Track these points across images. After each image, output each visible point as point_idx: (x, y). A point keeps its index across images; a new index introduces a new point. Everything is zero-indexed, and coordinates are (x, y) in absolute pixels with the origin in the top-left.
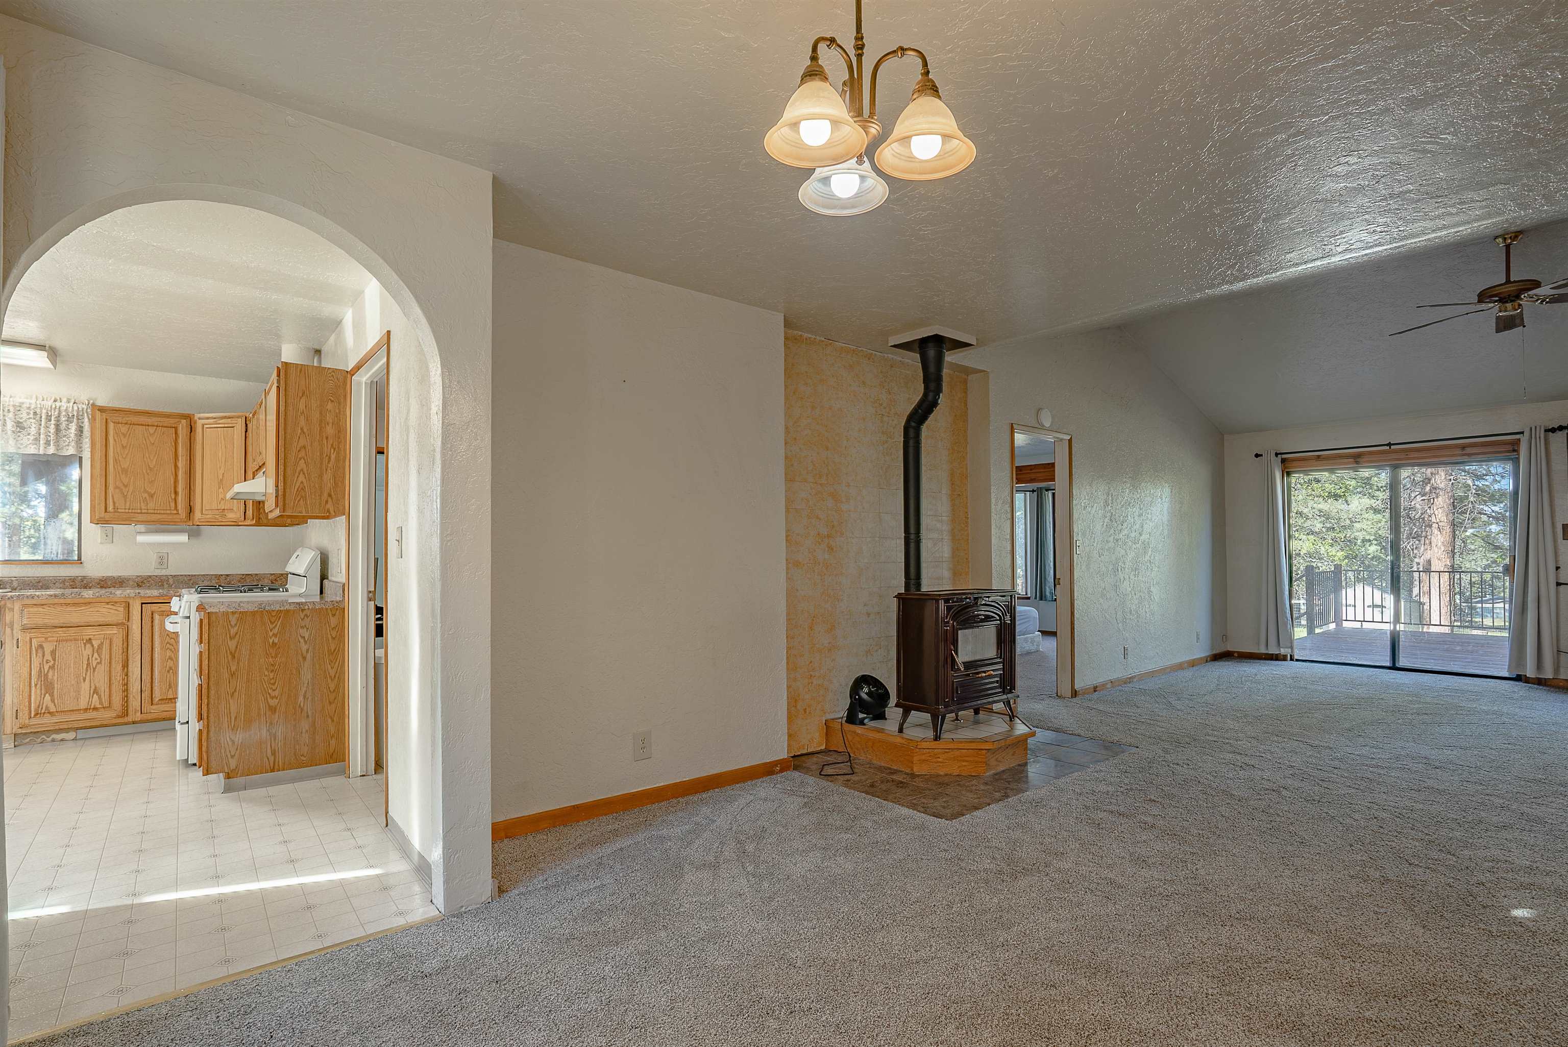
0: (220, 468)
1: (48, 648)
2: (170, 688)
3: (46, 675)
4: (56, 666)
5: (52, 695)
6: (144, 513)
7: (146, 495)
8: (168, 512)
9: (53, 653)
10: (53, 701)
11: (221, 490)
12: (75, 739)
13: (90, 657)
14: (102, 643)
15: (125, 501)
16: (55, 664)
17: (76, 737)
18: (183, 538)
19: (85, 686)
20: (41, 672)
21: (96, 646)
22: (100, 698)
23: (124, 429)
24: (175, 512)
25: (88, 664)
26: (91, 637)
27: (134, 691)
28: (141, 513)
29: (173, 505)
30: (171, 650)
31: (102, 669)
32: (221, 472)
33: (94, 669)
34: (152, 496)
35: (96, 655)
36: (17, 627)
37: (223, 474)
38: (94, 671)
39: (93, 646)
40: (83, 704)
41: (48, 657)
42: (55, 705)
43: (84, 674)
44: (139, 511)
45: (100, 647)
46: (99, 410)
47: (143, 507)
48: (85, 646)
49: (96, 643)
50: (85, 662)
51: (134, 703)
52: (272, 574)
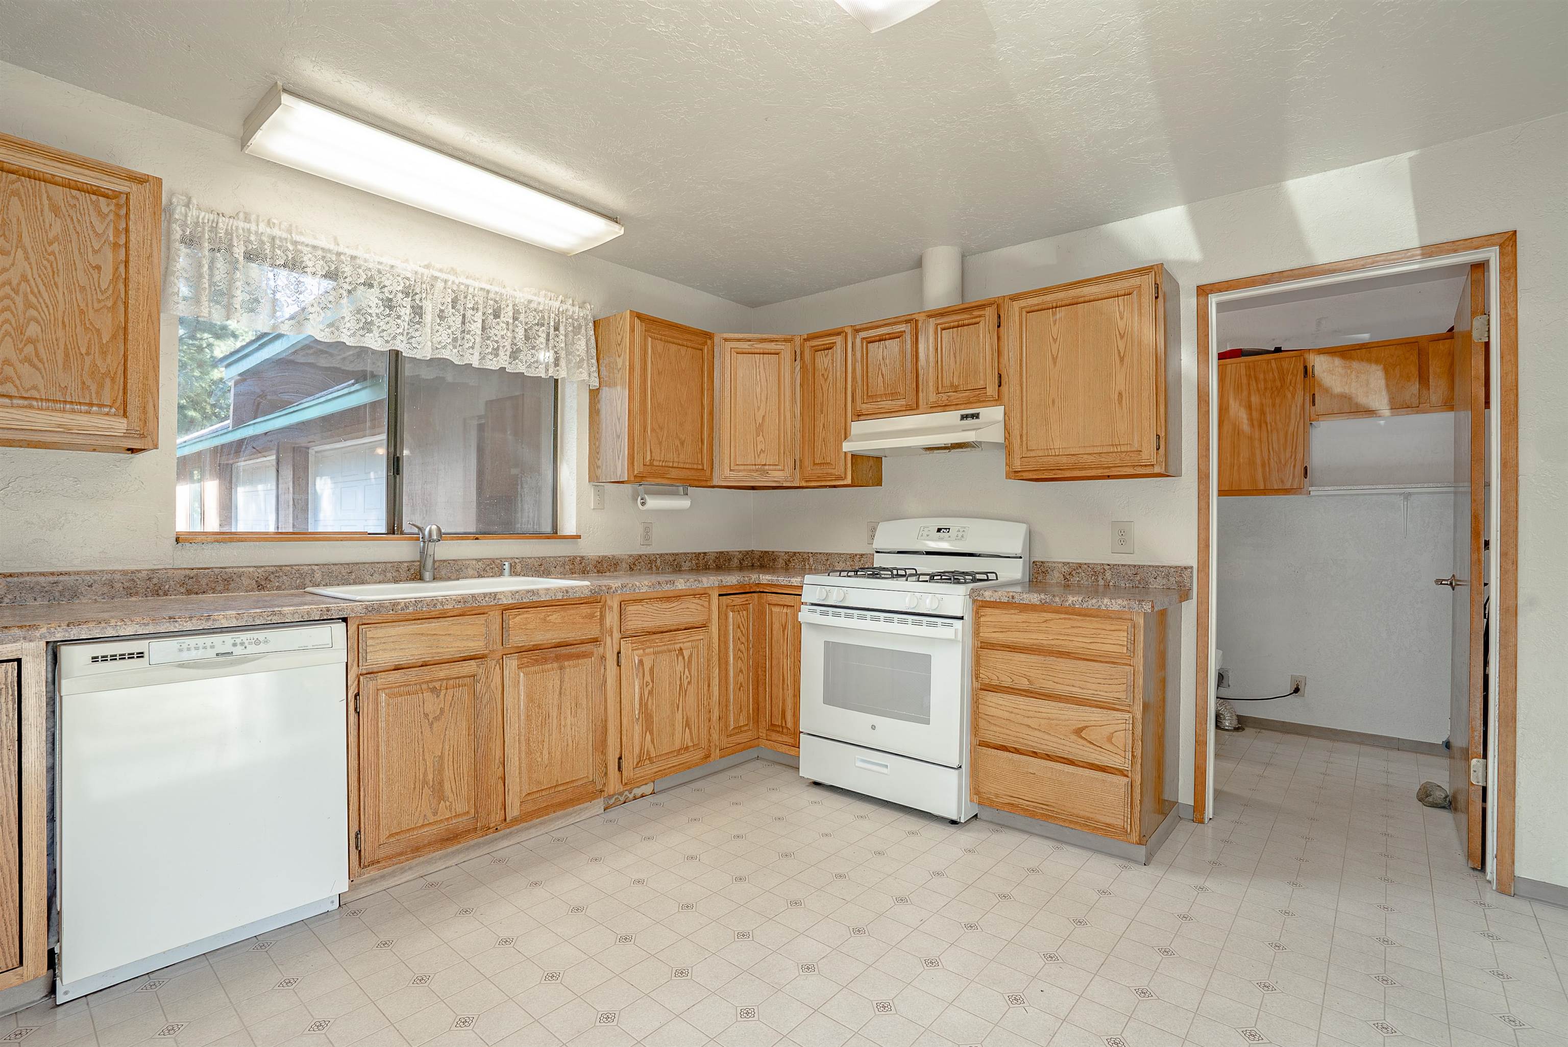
0: (759, 408)
1: (647, 665)
2: (741, 712)
3: (646, 704)
4: (654, 691)
5: (652, 734)
6: (675, 467)
7: (677, 442)
8: (695, 467)
9: (652, 670)
10: (653, 742)
11: (760, 438)
12: (653, 793)
13: (682, 674)
14: (691, 654)
15: (661, 450)
16: (653, 686)
17: (654, 790)
18: (683, 503)
19: (679, 716)
20: (642, 700)
21: (686, 658)
22: (691, 732)
23: (660, 346)
24: (700, 467)
25: (681, 686)
26: (681, 645)
27: (714, 719)
28: (672, 467)
29: (700, 456)
30: (741, 659)
31: (692, 690)
32: (762, 412)
33: (686, 691)
34: (682, 443)
35: (686, 670)
36: (616, 635)
37: (764, 416)
38: (685, 694)
39: (684, 658)
40: (677, 745)
41: (648, 678)
42: (654, 748)
43: (678, 698)
44: (671, 464)
45: (691, 656)
46: (638, 318)
47: (676, 459)
48: (678, 659)
49: (686, 653)
50: (678, 683)
51: (715, 736)
52: (740, 552)
